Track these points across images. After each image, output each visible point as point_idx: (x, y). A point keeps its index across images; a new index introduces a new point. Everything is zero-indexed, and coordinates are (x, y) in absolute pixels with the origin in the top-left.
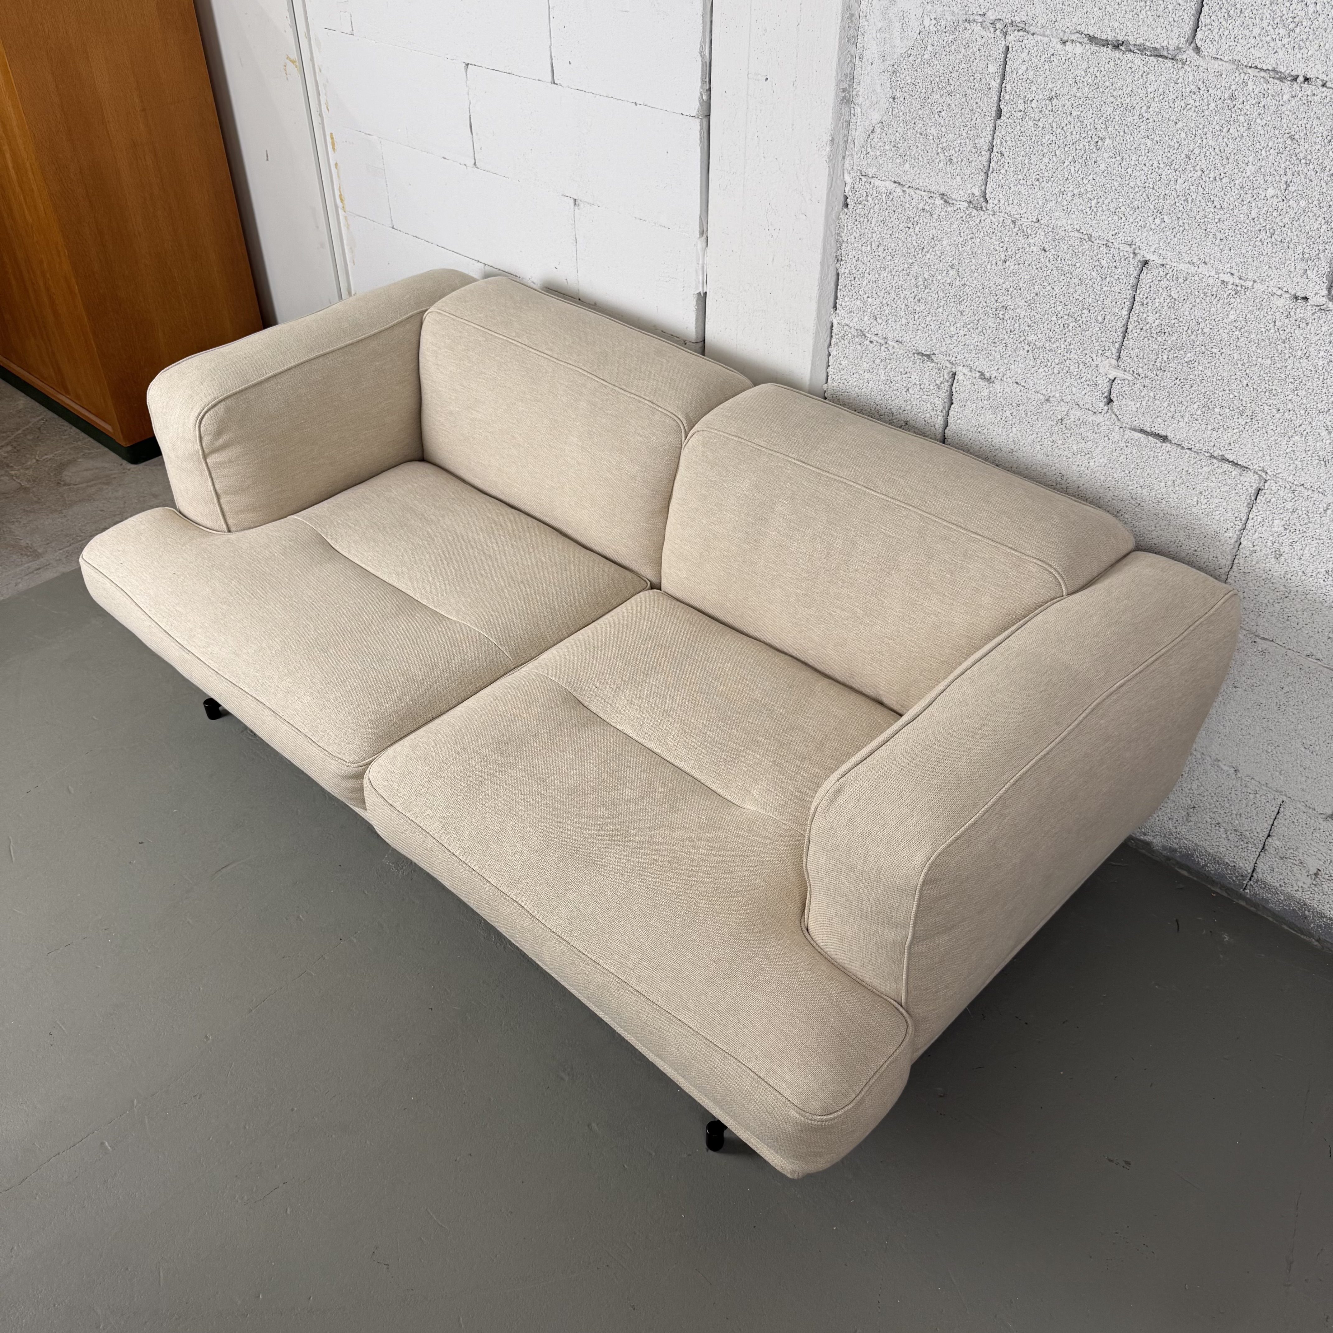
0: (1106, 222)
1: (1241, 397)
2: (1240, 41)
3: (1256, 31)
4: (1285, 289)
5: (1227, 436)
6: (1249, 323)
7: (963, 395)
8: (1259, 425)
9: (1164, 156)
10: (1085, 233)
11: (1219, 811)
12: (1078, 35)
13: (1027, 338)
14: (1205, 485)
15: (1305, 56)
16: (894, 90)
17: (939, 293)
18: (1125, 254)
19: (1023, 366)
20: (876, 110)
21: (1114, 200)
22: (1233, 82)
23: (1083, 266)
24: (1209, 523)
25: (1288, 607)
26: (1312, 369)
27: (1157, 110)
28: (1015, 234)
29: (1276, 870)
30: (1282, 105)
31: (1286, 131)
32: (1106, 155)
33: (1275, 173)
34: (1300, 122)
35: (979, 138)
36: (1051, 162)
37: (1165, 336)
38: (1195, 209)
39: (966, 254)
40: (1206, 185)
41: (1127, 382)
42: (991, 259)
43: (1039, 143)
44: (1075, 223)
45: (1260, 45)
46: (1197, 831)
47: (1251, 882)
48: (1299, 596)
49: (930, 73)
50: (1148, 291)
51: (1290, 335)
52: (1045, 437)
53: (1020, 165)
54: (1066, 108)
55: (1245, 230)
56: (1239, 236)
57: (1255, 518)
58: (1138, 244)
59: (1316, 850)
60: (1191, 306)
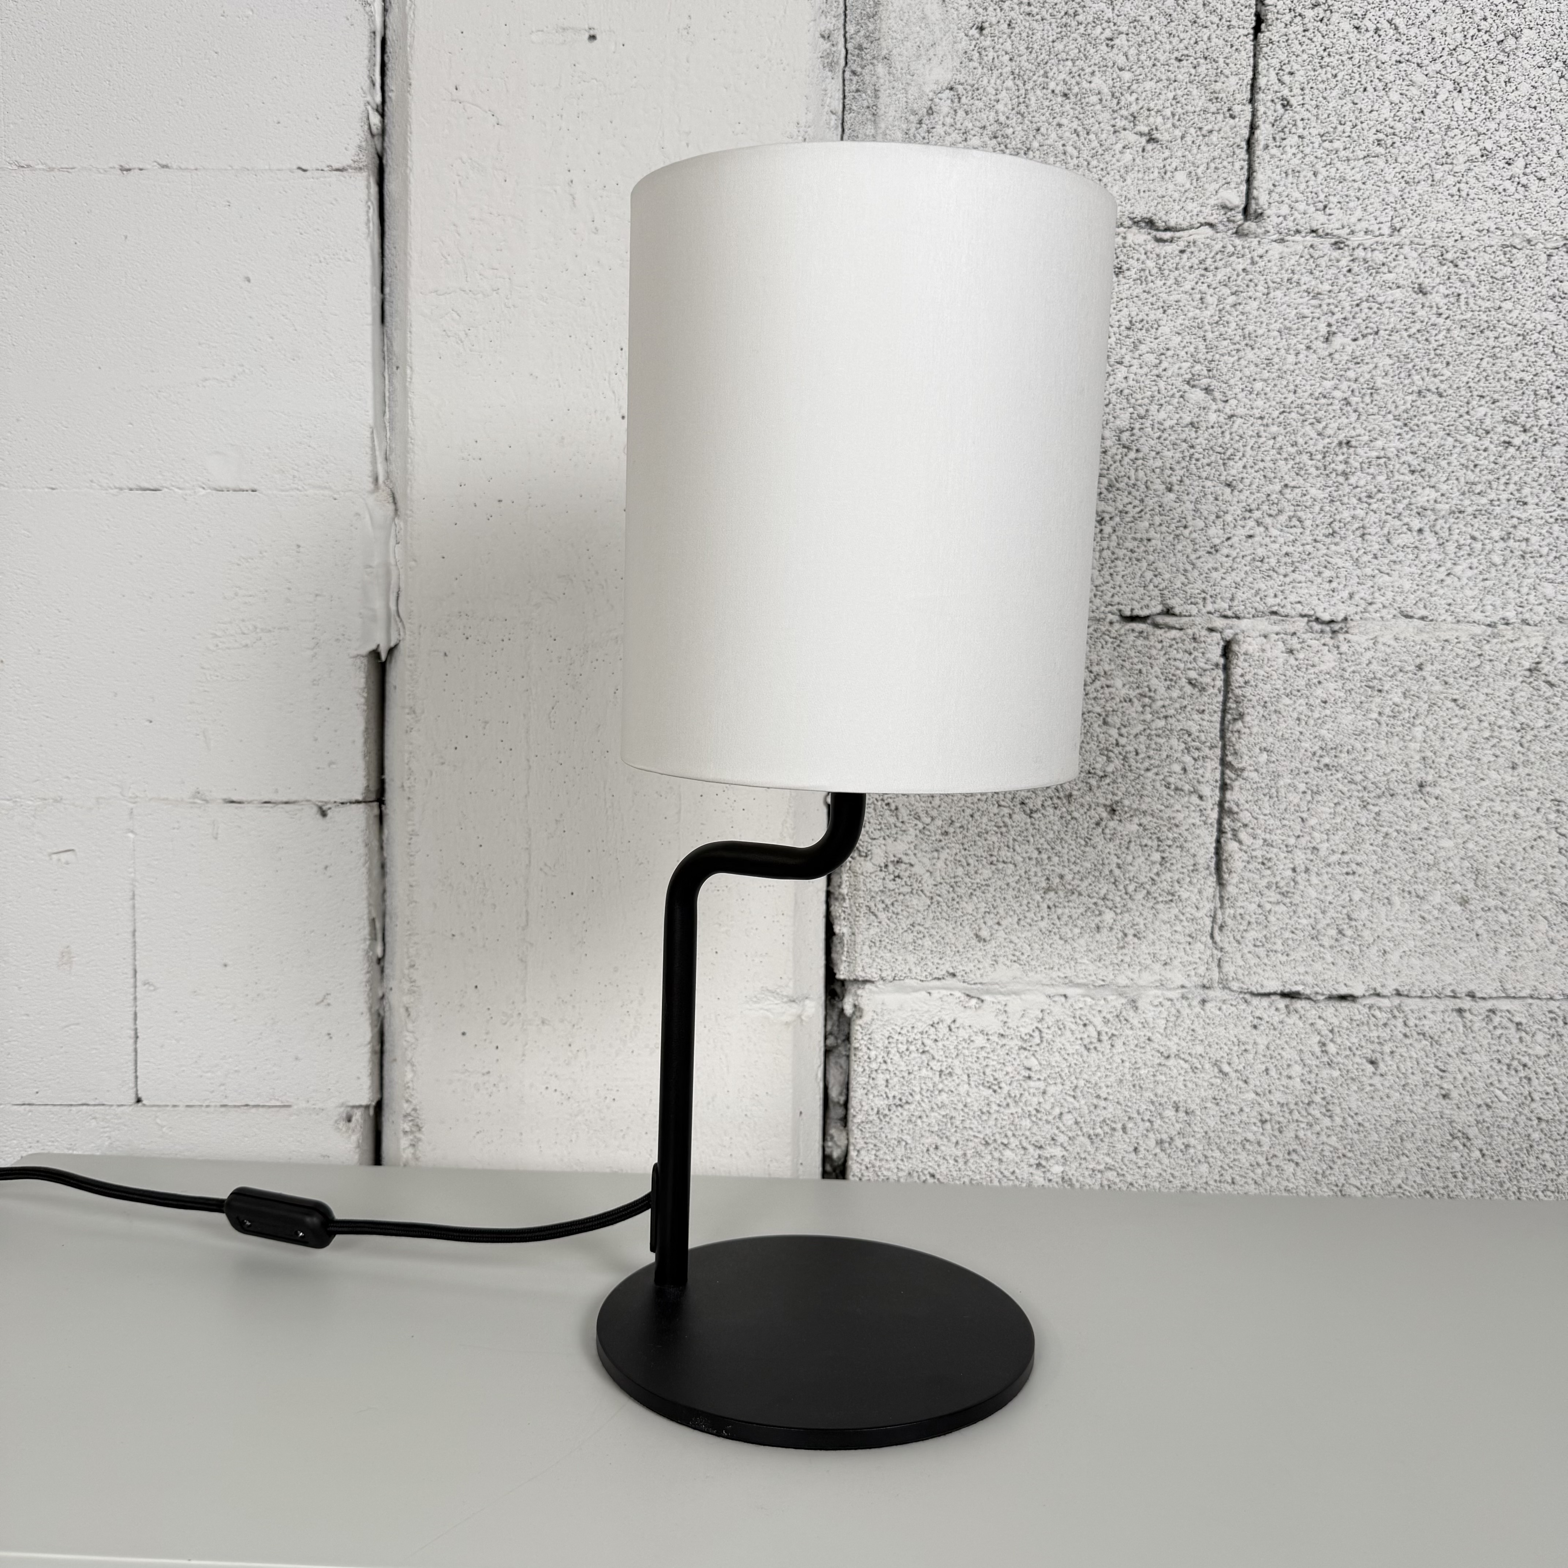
7: (1265, 688)
13: (1413, 500)
17: (1166, 453)
19: (1414, 569)
20: (935, 61)
28: (1344, 271)
32: (1528, 64)
35: (1223, 78)
39: (1225, 343)
43: (1373, 64)
44: (1484, 216)
52: (1501, 722)
53: (1334, 119)
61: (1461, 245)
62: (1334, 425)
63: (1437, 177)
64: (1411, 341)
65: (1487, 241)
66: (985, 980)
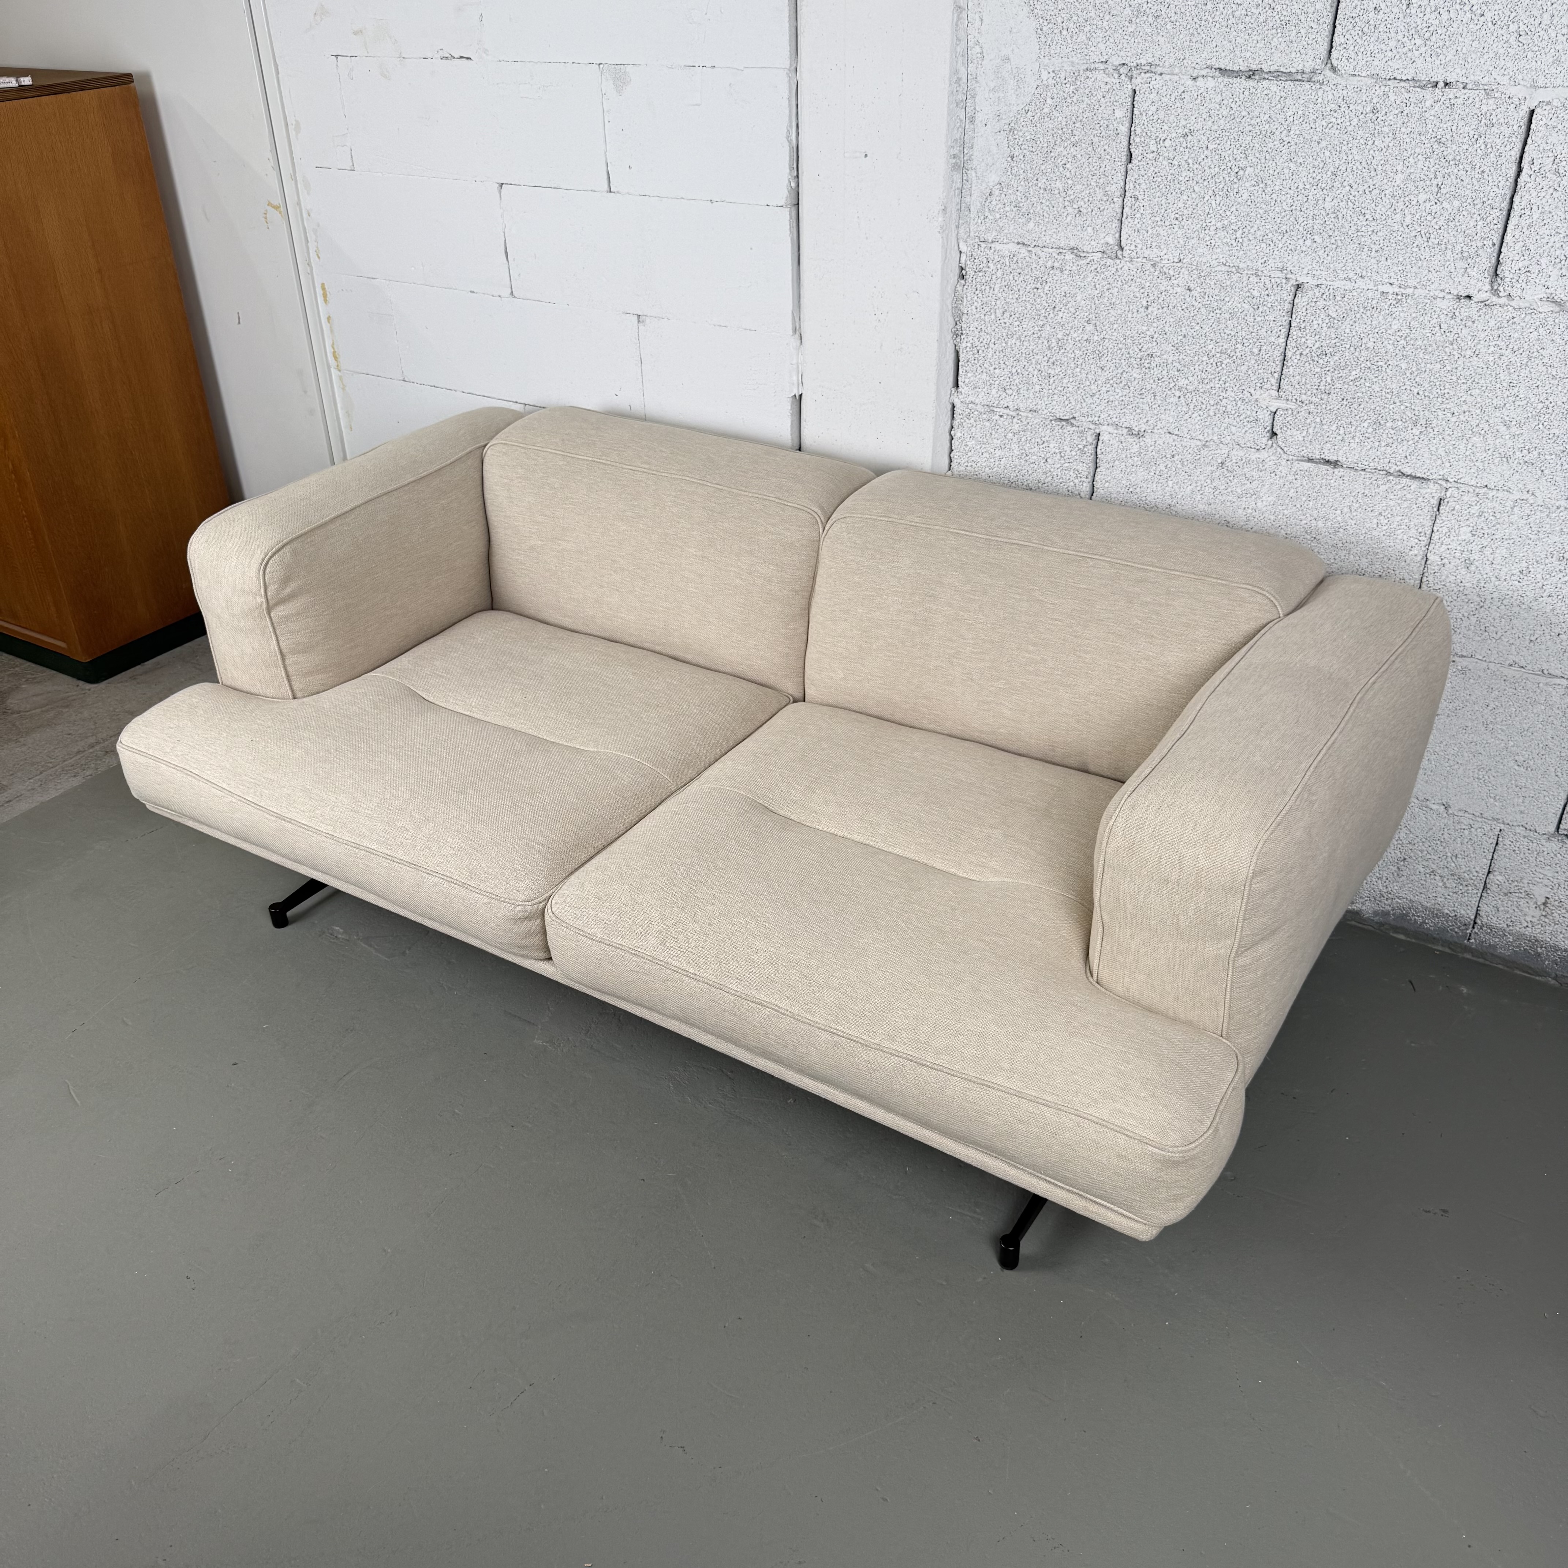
0: (1255, 251)
1: (1413, 407)
2: (1377, 55)
3: (1392, 44)
4: (1447, 291)
5: (1402, 450)
6: (1414, 331)
7: (1110, 456)
8: (1435, 433)
9: (1309, 176)
10: (1232, 265)
11: (1433, 857)
12: (1208, 70)
13: (1177, 383)
14: (1384, 505)
15: (1443, 62)
16: (1012, 149)
17: (1076, 351)
18: (1277, 280)
20: (993, 172)
21: (1260, 228)
22: (1374, 96)
23: (1232, 300)
24: (1392, 544)
25: (1485, 617)
26: (1484, 367)
27: (1298, 132)
28: (1156, 277)
29: (1501, 909)
30: (1426, 111)
31: (1432, 136)
32: (1248, 184)
33: (1425, 177)
34: (1445, 126)
35: (1110, 185)
36: (1189, 199)
37: (1327, 358)
38: (1346, 224)
39: (1103, 306)
40: (1356, 199)
41: (1290, 412)
42: (1131, 308)
43: (1176, 181)
44: (1221, 256)
45: (1397, 57)
46: (1410, 885)
47: (1476, 930)
48: (1495, 603)
49: (1051, 126)
50: (1305, 314)
51: (1457, 335)
53: (1157, 206)
54: (1201, 143)
55: (1401, 238)
56: (1394, 245)
57: (1440, 530)
58: (1290, 268)
59: (1542, 876)
60: (1351, 322)
61: (1209, 270)
62: (1146, 347)
63: (1201, 236)
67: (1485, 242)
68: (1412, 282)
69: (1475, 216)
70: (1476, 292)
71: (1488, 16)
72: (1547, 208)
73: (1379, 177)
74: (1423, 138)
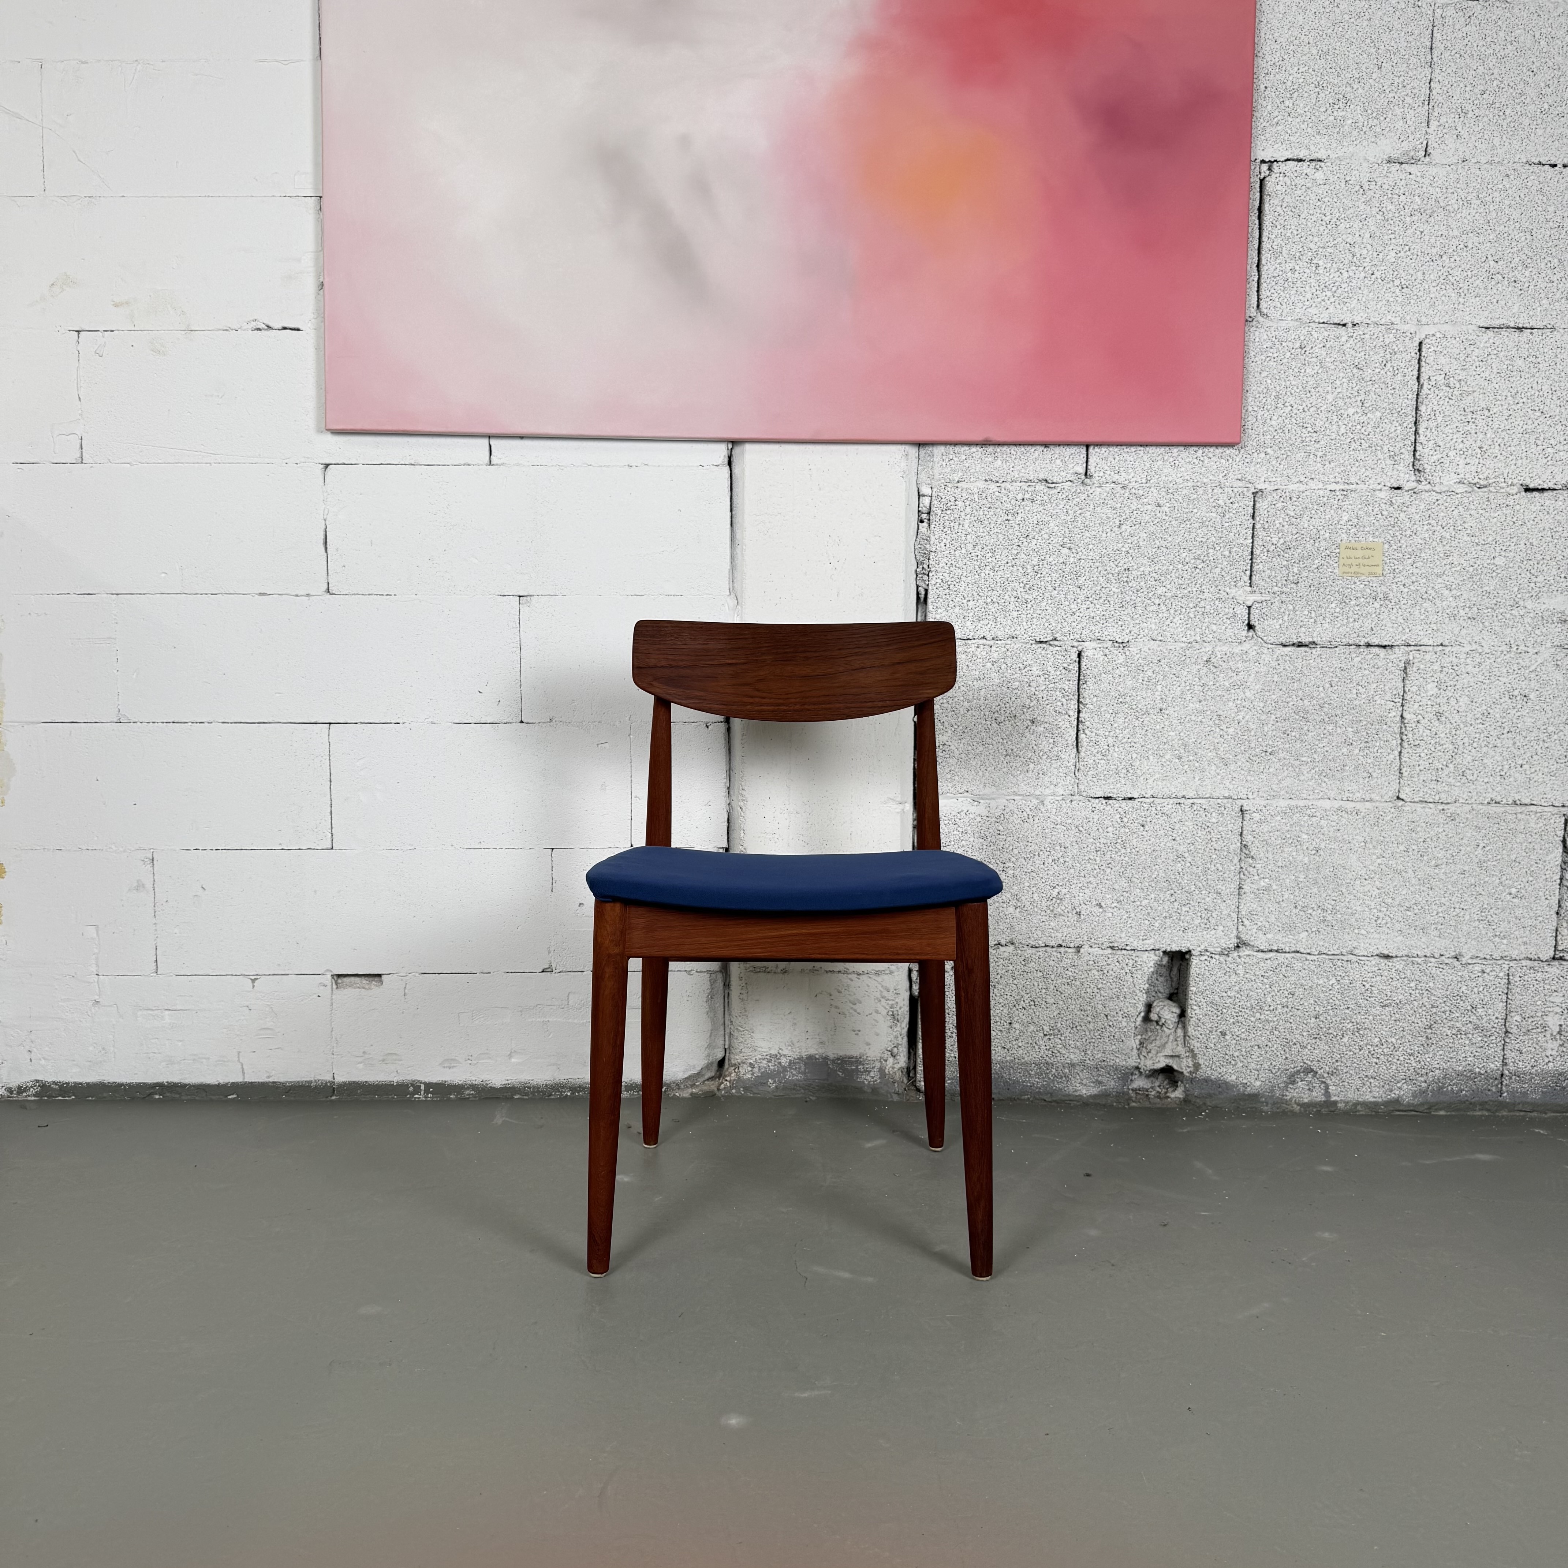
2: (1297, 304)
3: (1308, 296)
4: (1383, 484)
5: (1368, 624)
6: (1361, 520)
7: (1096, 670)
10: (1196, 481)
11: (1456, 1015)
13: (1156, 592)
15: (1348, 309)
17: (1052, 575)
18: (1238, 489)
19: (1157, 620)
22: (1300, 335)
25: (1461, 762)
28: (1126, 498)
29: (1525, 1051)
30: (1343, 345)
31: (1351, 363)
34: (1359, 355)
37: (1292, 551)
38: (1292, 437)
39: (1077, 529)
40: (1298, 416)
41: (1264, 603)
42: (1105, 528)
44: (1185, 474)
47: (1505, 1081)
51: (1397, 519)
52: (1194, 683)
55: (1339, 445)
56: (1334, 451)
57: (1411, 689)
58: (1249, 478)
59: (1551, 1005)
60: (1308, 518)
61: (1175, 486)
62: (1122, 562)
63: (1166, 458)
64: (1154, 527)
65: (1186, 484)
66: (981, 793)
67: (1406, 443)
68: (1353, 480)
69: (1395, 422)
70: (1405, 483)
71: (1377, 274)
72: (1446, 413)
73: (1314, 397)
74: (1344, 365)
